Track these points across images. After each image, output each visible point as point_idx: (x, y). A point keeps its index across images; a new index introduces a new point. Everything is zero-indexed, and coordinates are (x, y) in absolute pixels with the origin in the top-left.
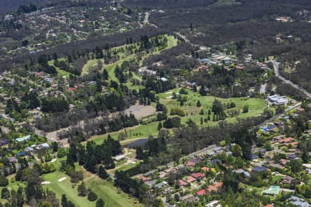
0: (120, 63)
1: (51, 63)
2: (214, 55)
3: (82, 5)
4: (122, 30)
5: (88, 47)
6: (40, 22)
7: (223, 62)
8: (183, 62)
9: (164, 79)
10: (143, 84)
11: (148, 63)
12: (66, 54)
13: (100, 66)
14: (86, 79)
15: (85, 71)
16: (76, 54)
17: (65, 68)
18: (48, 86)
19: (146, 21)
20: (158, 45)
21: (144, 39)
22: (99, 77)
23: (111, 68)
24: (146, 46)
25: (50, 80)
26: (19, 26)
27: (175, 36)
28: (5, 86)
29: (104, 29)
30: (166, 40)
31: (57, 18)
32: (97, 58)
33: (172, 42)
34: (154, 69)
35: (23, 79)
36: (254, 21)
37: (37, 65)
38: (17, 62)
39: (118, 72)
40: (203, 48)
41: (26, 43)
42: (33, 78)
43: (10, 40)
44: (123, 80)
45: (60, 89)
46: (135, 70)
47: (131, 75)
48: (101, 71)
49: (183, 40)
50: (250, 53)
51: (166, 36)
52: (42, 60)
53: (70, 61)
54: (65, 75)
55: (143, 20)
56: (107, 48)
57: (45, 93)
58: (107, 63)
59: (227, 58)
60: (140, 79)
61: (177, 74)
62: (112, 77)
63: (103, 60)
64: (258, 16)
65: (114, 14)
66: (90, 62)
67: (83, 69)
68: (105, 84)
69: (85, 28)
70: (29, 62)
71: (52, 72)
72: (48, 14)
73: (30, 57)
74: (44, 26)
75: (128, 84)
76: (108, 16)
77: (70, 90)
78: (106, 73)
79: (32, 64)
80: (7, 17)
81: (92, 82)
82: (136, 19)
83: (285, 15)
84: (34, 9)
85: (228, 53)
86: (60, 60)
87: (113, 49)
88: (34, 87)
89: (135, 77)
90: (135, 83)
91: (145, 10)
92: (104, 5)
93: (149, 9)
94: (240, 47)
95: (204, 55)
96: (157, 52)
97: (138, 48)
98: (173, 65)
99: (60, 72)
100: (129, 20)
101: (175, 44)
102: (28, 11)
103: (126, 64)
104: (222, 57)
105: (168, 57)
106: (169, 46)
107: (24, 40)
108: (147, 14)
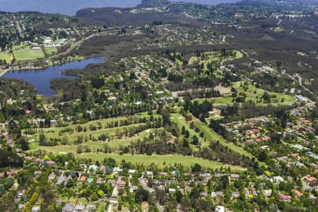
0: (210, 61)
1: (172, 54)
2: (264, 67)
3: (187, 25)
4: (210, 43)
5: (193, 50)
6: (164, 31)
7: (269, 71)
8: (246, 67)
9: (234, 74)
10: (223, 75)
11: (226, 64)
12: (180, 51)
13: (199, 62)
14: (190, 67)
15: (190, 62)
16: (186, 52)
17: (180, 59)
18: (171, 66)
19: (223, 40)
20: (232, 55)
21: (224, 50)
22: (196, 65)
23: (206, 63)
24: (225, 55)
25: (172, 64)
26: (153, 32)
27: (241, 52)
28: (148, 63)
29: (200, 40)
30: (235, 53)
31: (173, 30)
32: (197, 56)
33: (239, 55)
34: (229, 68)
35: (157, 61)
36: (285, 52)
37: (164, 55)
38: (154, 51)
39: (209, 66)
40: (257, 62)
41: (157, 42)
42: (162, 61)
43: (147, 39)
44: (212, 70)
45: (178, 69)
46: (218, 66)
47: (216, 69)
48: (200, 64)
49: (245, 55)
50: (284, 69)
51: (235, 51)
52: (168, 52)
53: (182, 55)
54: (181, 63)
55: (222, 39)
56: (202, 52)
57: (169, 70)
58: (202, 60)
59: (271, 70)
60: (221, 72)
61: (242, 73)
62: (206, 68)
63: (200, 58)
64: (288, 49)
65: (205, 33)
66: (193, 58)
67: (190, 60)
68: (203, 72)
69: (189, 39)
70: (160, 52)
71: (173, 59)
72: (168, 27)
73: (160, 49)
74: (166, 34)
75: (215, 73)
76: (202, 33)
77: (182, 71)
78: (202, 65)
79: (162, 53)
80: (146, 26)
81: (195, 69)
82: (218, 38)
83: (303, 52)
84: (161, 24)
85: (271, 67)
86: (177, 54)
87: (206, 53)
88: (163, 66)
89: (218, 70)
90: (220, 74)
91: (223, 34)
92: (199, 27)
93: (225, 34)
94: (279, 65)
95: (258, 66)
96: (231, 59)
97: (220, 54)
98: (240, 69)
99: (177, 60)
100: (214, 38)
101: (241, 57)
102: (158, 25)
103: (213, 62)
104: (268, 68)
105: (236, 62)
106: (237, 58)
107: (156, 39)
108: (224, 37)
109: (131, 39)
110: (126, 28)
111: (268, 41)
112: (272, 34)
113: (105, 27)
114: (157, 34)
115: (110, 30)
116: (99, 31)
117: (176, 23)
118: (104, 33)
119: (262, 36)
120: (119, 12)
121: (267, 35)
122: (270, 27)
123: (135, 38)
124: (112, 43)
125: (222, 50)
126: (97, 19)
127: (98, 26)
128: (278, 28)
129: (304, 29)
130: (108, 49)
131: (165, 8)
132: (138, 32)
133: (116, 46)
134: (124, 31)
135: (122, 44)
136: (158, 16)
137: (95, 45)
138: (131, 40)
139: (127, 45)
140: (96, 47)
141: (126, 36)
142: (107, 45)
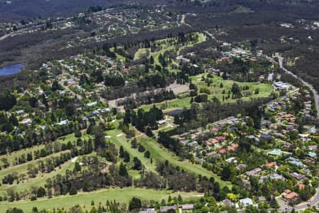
0: (162, 52)
1: (112, 50)
2: (234, 50)
3: (135, 7)
4: (164, 27)
5: (139, 39)
6: (104, 19)
7: (241, 55)
8: (210, 53)
9: (195, 66)
10: (179, 69)
11: (184, 53)
12: (123, 44)
13: (148, 55)
14: (137, 63)
15: (136, 57)
16: (130, 44)
17: (122, 54)
18: (110, 66)
19: (182, 21)
20: (192, 40)
21: (181, 35)
22: (147, 62)
23: (156, 56)
24: (183, 40)
25: (111, 62)
26: (89, 22)
27: (204, 34)
28: (79, 65)
29: (151, 26)
30: (197, 36)
31: (116, 17)
32: (146, 47)
33: (202, 38)
34: (188, 57)
35: (92, 60)
36: (264, 26)
37: (102, 51)
38: (88, 47)
39: (161, 58)
40: (225, 44)
41: (93, 34)
42: (99, 60)
43: (82, 32)
44: (165, 64)
45: (119, 69)
46: (174, 57)
47: (170, 61)
48: (149, 57)
49: (210, 37)
50: (261, 49)
51: (197, 33)
52: (106, 47)
53: (126, 49)
54: (122, 59)
55: (180, 20)
56: (153, 40)
57: (107, 71)
58: (153, 51)
59: (244, 52)
60: (178, 65)
61: (205, 62)
62: (157, 62)
63: (150, 49)
64: (268, 22)
65: (159, 15)
66: (140, 50)
67: (136, 55)
68: (152, 67)
69: (137, 25)
70: (96, 48)
71: (113, 56)
72: (111, 13)
73: (96, 44)
74: (106, 23)
75: (169, 68)
76: (155, 16)
77: (125, 70)
78: (152, 59)
79: (98, 50)
80: (81, 15)
81: (141, 65)
82: (175, 19)
83: (288, 22)
84: (100, 9)
85: (244, 49)
86: (118, 48)
87: (158, 41)
88: (99, 67)
89: (173, 63)
90: (175, 67)
91: (182, 13)
92: (151, 8)
93: (185, 13)
94: (253, 44)
95: (226, 49)
96: (190, 45)
97: (176, 41)
98: (203, 56)
99: (119, 57)
100: (170, 20)
101: (204, 40)
102: (96, 11)
103: (167, 53)
104: (240, 51)
105: (199, 49)
106: (199, 42)
107: (92, 32)
108: (184, 16)
109: (58, 35)
110: (51, 20)
111: (241, 14)
112: (248, 4)
113: (23, 23)
114: (95, 23)
115: (31, 26)
116: (15, 29)
117: (121, 5)
118: (20, 32)
119: (235, 9)
121: (241, 7)
123: (64, 34)
124: (34, 43)
125: (180, 35)
126: (16, 13)
127: (13, 23)
130: (27, 52)
132: (68, 25)
133: (38, 48)
134: (49, 25)
135: (47, 44)
137: (8, 50)
138: (60, 37)
139: (52, 45)
140: (9, 53)
141: (51, 32)
142: (27, 46)
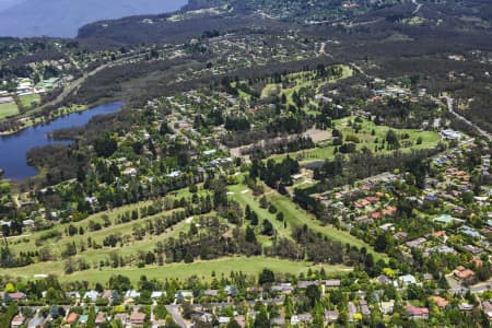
0: (297, 89)
1: (233, 85)
2: (388, 87)
3: (261, 32)
4: (299, 58)
5: (268, 71)
6: (222, 46)
7: (398, 94)
8: (359, 92)
9: (339, 107)
10: (319, 110)
11: (324, 90)
12: (247, 78)
13: (279, 92)
14: (264, 102)
15: (264, 94)
16: (256, 78)
17: (246, 90)
18: (231, 105)
19: (322, 51)
20: (334, 74)
21: (321, 68)
22: (278, 101)
23: (289, 93)
24: (323, 74)
25: (232, 100)
26: (203, 50)
27: (350, 67)
28: (192, 103)
29: (282, 56)
30: (341, 70)
31: (237, 44)
32: (276, 82)
33: (347, 72)
34: (330, 96)
35: (208, 98)
36: (427, 57)
37: (221, 86)
38: (203, 82)
39: (296, 97)
40: (377, 80)
41: (209, 66)
42: (217, 97)
43: (195, 62)
44: (300, 104)
45: (242, 109)
46: (312, 96)
47: (308, 101)
48: (280, 95)
49: (358, 71)
50: (423, 87)
51: (342, 66)
52: (225, 81)
53: (250, 83)
54: (247, 97)
55: (319, 49)
56: (285, 74)
57: (227, 112)
58: (284, 88)
59: (401, 91)
60: (317, 105)
61: (352, 103)
62: (290, 101)
63: (281, 85)
64: (432, 53)
65: (291, 42)
66: (269, 86)
67: (263, 92)
68: (284, 108)
69: (264, 54)
70: (213, 83)
71: (234, 93)
72: (230, 40)
73: (214, 78)
74: (225, 51)
75: (305, 109)
76: (286, 43)
77: (251, 111)
78: (284, 97)
79: (216, 85)
80: (193, 41)
81: (271, 105)
82: (313, 48)
83: (458, 53)
84: (217, 34)
85: (402, 87)
86: (241, 82)
87: (290, 75)
88: (218, 106)
89: (311, 102)
90: (314, 109)
91: (321, 40)
92: (281, 34)
93: (325, 40)
94: (414, 81)
95: (379, 87)
96: (333, 80)
97: (314, 75)
98: (349, 95)
99: (242, 93)
100: (305, 49)
101: (350, 75)
102: (212, 37)
103: (302, 90)
104: (396, 89)
105: (344, 86)
106: (344, 77)
107: (208, 62)
108: (323, 44)
109: (166, 67)
110: (157, 48)
111: (398, 42)
112: (406, 30)
113: (123, 51)
114: (210, 52)
115: (132, 55)
116: (114, 58)
117: (243, 30)
118: (121, 62)
119: (389, 35)
120: (150, 22)
121: (396, 33)
122: (402, 17)
123: (173, 64)
124: (135, 76)
125: (318, 68)
126: (113, 38)
127: (110, 51)
128: (416, 19)
129: (460, 14)
130: (128, 87)
131: (225, 7)
132: (178, 53)
133: (142, 82)
134: (154, 54)
135: (154, 76)
136: (215, 21)
137: (106, 83)
138: (168, 68)
139: (159, 78)
140: (107, 87)
141: (157, 62)
142: (127, 80)
